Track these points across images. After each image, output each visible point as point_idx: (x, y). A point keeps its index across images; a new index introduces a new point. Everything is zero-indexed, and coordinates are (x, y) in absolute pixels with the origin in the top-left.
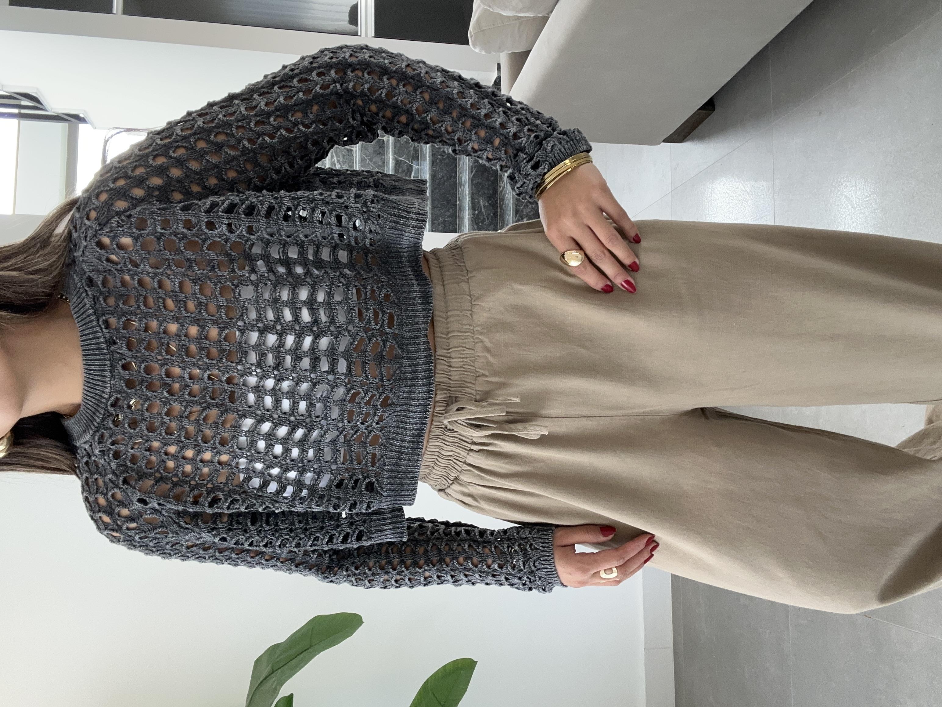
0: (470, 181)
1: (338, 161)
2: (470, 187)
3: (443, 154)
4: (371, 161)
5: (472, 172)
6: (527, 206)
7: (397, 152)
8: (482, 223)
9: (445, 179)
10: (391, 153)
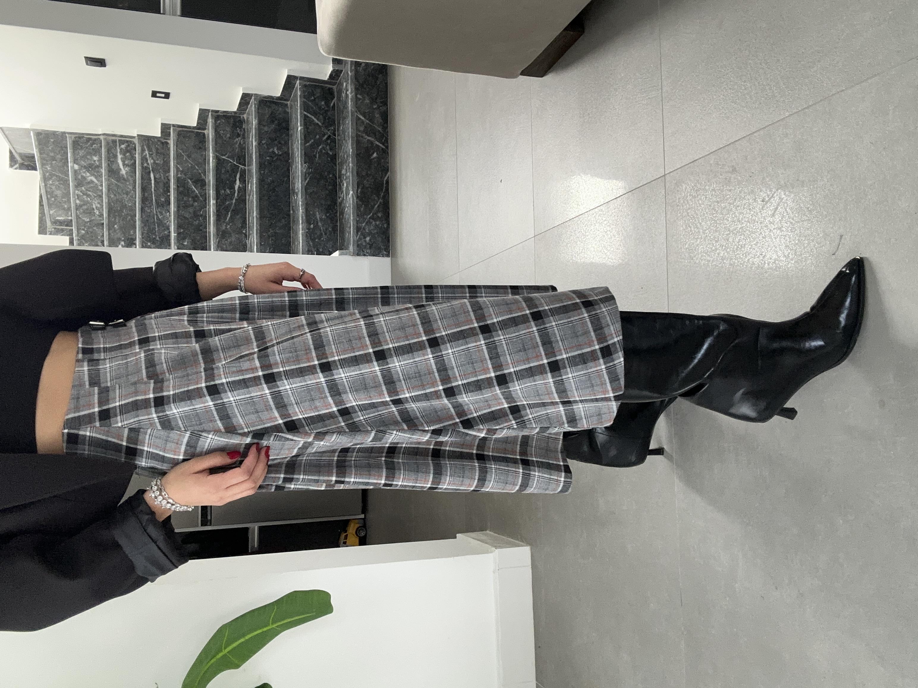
0: (304, 190)
1: (151, 155)
2: (304, 197)
3: (273, 155)
4: (189, 157)
5: (306, 179)
6: (370, 223)
7: (218, 149)
8: (320, 239)
9: (275, 184)
10: (211, 151)
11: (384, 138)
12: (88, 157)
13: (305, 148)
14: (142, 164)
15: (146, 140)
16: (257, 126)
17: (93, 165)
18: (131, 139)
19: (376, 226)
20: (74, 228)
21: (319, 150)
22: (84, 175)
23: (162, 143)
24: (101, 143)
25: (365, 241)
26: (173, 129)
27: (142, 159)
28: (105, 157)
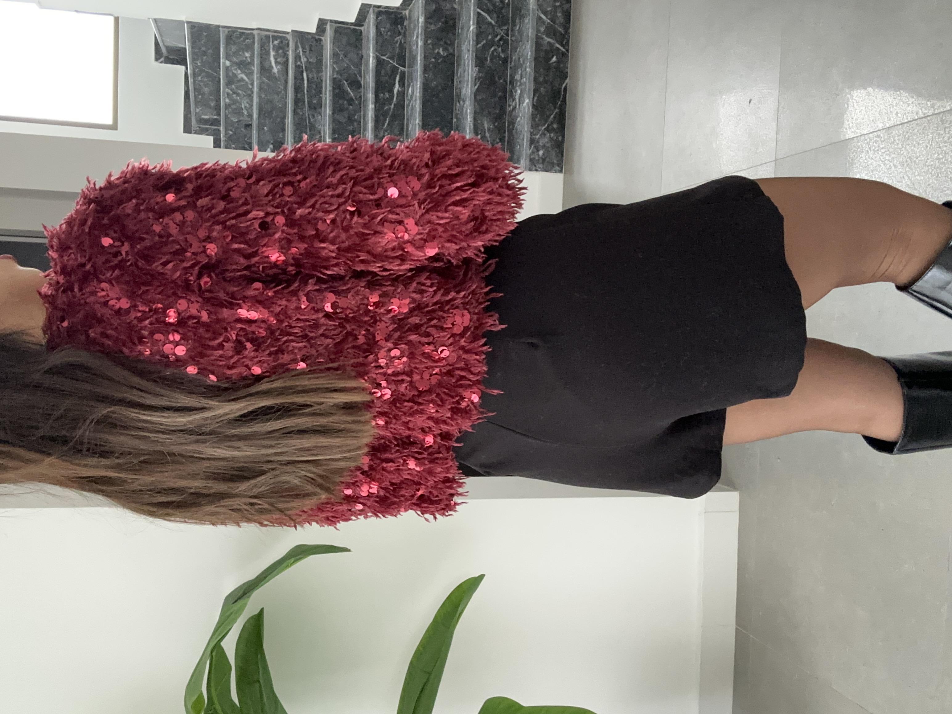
0: (473, 96)
1: (304, 53)
2: (473, 104)
3: (438, 57)
4: (345, 56)
6: (545, 135)
7: (379, 48)
9: (440, 88)
10: (370, 51)
11: (565, 41)
12: (241, 53)
13: (477, 50)
14: (296, 62)
15: (300, 36)
16: (423, 25)
17: (245, 61)
18: (284, 35)
19: (551, 139)
20: (222, 129)
21: (490, 53)
22: (235, 72)
23: (317, 40)
24: (254, 38)
25: (538, 155)
26: (330, 25)
27: (295, 58)
28: (258, 54)
